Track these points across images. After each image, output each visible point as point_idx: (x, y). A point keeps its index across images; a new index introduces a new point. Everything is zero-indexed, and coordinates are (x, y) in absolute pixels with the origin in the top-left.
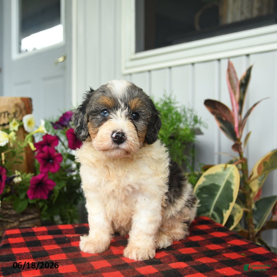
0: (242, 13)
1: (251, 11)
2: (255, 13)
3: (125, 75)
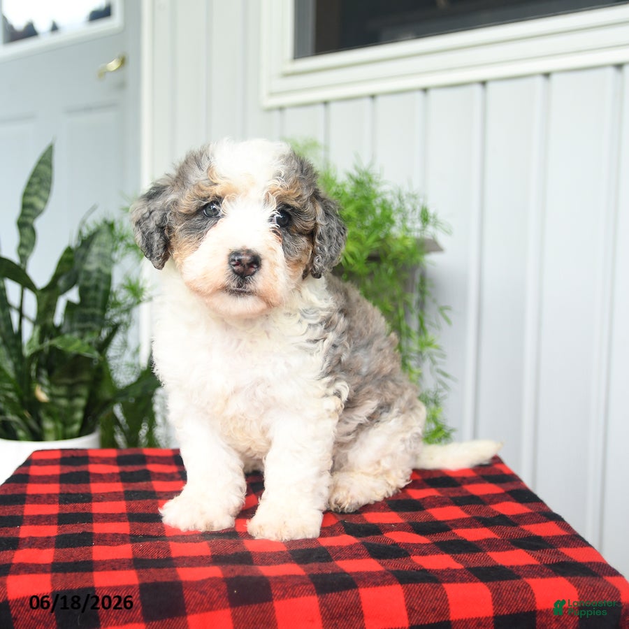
3: (270, 110)
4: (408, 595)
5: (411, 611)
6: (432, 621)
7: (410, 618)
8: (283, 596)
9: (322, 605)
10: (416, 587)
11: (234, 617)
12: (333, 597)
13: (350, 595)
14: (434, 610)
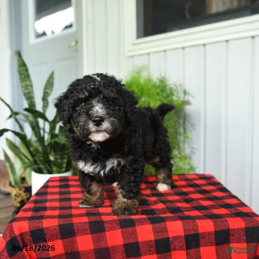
1: (232, 2)
2: (235, 4)
4: (183, 224)
5: (185, 230)
6: (192, 233)
7: (184, 232)
8: (139, 225)
9: (153, 228)
10: (186, 221)
11: (122, 232)
12: (157, 225)
13: (163, 224)
14: (193, 229)
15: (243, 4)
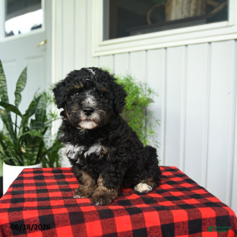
0: (182, 13)
1: (189, 11)
2: (192, 13)
3: (95, 57)
4: (160, 215)
5: (161, 220)
6: (168, 223)
7: (161, 222)
8: (118, 215)
9: (131, 218)
10: (162, 212)
11: (101, 223)
12: (135, 216)
13: (140, 215)
14: (169, 219)
15: (199, 13)
